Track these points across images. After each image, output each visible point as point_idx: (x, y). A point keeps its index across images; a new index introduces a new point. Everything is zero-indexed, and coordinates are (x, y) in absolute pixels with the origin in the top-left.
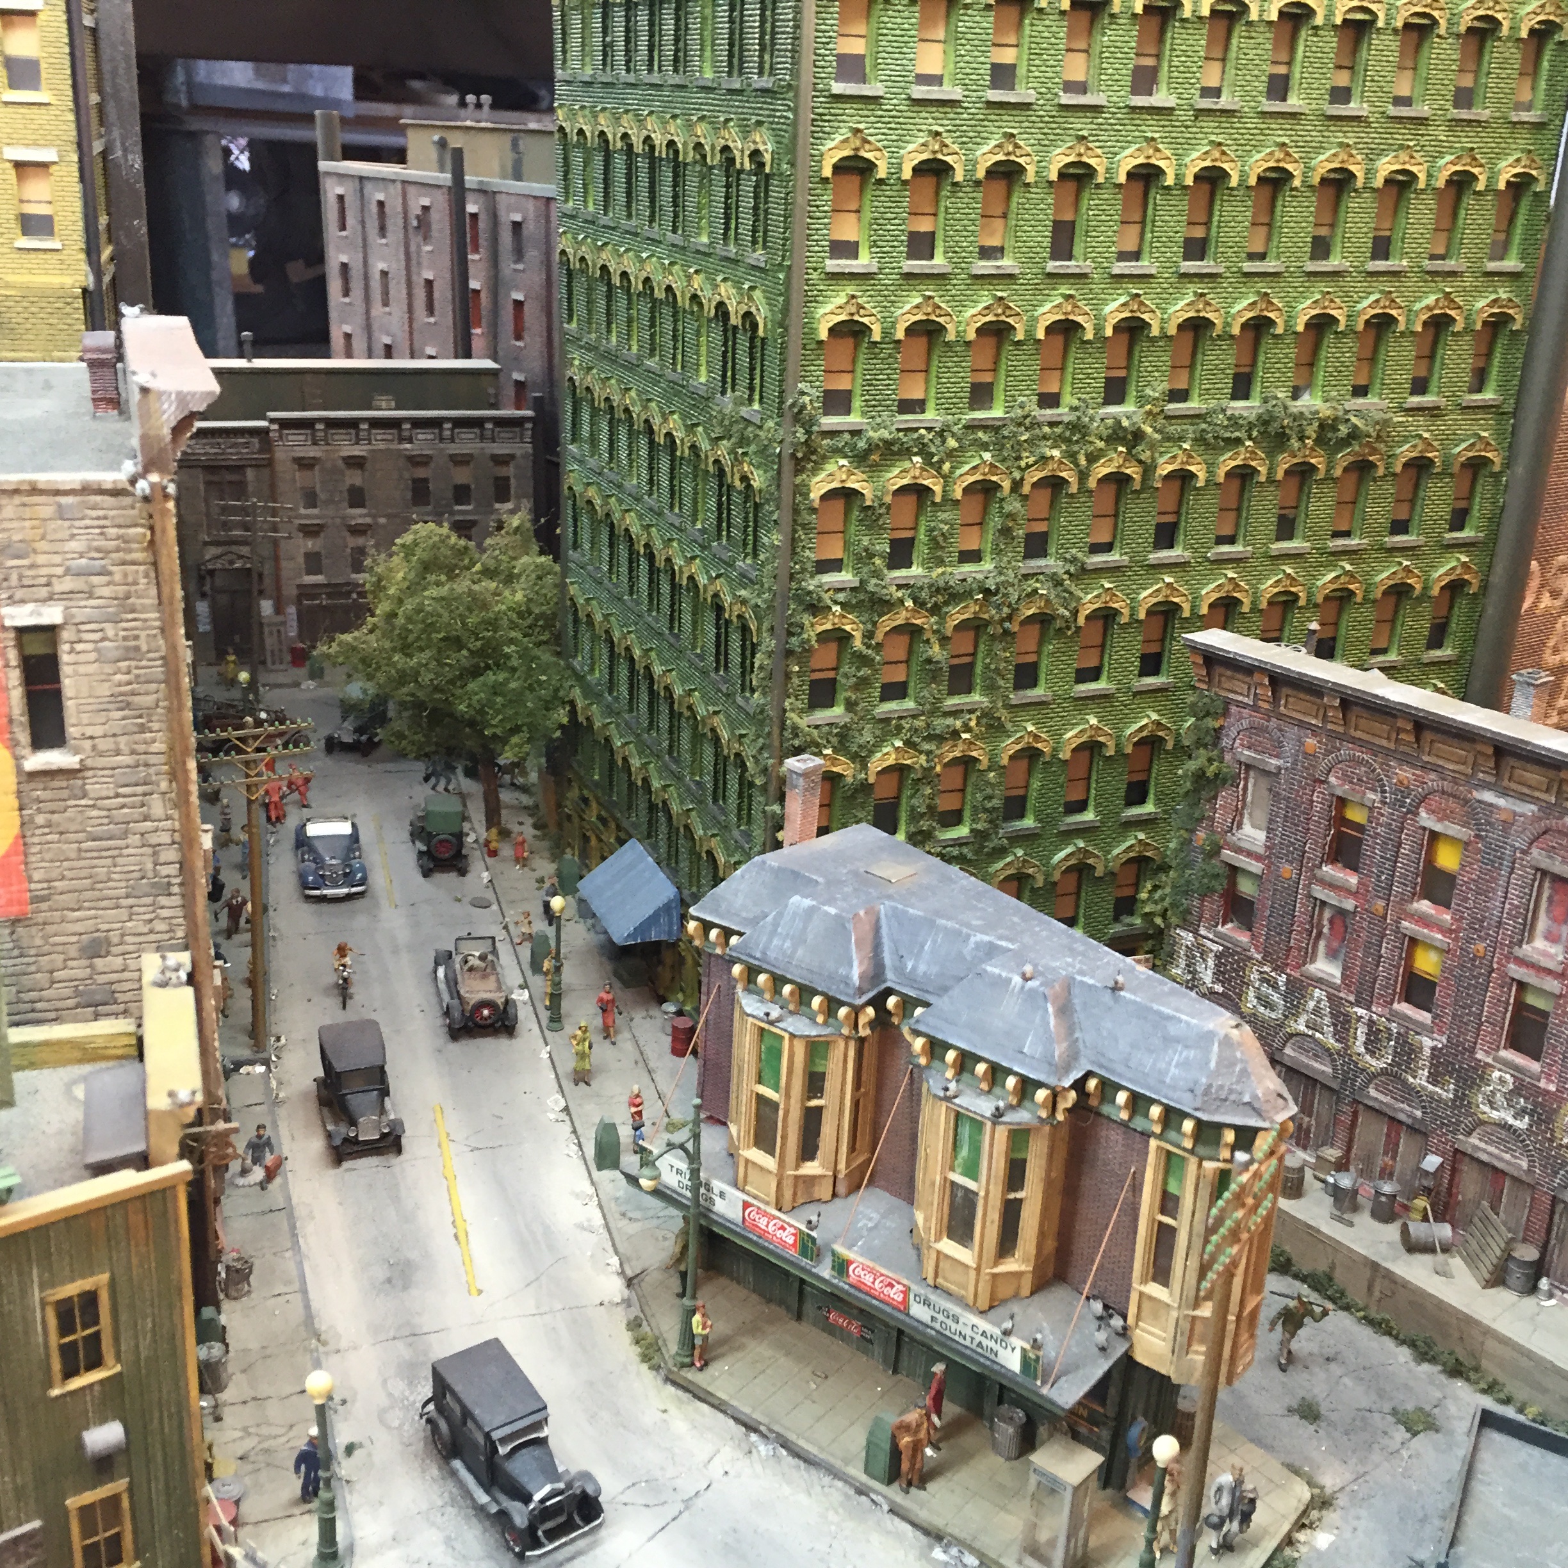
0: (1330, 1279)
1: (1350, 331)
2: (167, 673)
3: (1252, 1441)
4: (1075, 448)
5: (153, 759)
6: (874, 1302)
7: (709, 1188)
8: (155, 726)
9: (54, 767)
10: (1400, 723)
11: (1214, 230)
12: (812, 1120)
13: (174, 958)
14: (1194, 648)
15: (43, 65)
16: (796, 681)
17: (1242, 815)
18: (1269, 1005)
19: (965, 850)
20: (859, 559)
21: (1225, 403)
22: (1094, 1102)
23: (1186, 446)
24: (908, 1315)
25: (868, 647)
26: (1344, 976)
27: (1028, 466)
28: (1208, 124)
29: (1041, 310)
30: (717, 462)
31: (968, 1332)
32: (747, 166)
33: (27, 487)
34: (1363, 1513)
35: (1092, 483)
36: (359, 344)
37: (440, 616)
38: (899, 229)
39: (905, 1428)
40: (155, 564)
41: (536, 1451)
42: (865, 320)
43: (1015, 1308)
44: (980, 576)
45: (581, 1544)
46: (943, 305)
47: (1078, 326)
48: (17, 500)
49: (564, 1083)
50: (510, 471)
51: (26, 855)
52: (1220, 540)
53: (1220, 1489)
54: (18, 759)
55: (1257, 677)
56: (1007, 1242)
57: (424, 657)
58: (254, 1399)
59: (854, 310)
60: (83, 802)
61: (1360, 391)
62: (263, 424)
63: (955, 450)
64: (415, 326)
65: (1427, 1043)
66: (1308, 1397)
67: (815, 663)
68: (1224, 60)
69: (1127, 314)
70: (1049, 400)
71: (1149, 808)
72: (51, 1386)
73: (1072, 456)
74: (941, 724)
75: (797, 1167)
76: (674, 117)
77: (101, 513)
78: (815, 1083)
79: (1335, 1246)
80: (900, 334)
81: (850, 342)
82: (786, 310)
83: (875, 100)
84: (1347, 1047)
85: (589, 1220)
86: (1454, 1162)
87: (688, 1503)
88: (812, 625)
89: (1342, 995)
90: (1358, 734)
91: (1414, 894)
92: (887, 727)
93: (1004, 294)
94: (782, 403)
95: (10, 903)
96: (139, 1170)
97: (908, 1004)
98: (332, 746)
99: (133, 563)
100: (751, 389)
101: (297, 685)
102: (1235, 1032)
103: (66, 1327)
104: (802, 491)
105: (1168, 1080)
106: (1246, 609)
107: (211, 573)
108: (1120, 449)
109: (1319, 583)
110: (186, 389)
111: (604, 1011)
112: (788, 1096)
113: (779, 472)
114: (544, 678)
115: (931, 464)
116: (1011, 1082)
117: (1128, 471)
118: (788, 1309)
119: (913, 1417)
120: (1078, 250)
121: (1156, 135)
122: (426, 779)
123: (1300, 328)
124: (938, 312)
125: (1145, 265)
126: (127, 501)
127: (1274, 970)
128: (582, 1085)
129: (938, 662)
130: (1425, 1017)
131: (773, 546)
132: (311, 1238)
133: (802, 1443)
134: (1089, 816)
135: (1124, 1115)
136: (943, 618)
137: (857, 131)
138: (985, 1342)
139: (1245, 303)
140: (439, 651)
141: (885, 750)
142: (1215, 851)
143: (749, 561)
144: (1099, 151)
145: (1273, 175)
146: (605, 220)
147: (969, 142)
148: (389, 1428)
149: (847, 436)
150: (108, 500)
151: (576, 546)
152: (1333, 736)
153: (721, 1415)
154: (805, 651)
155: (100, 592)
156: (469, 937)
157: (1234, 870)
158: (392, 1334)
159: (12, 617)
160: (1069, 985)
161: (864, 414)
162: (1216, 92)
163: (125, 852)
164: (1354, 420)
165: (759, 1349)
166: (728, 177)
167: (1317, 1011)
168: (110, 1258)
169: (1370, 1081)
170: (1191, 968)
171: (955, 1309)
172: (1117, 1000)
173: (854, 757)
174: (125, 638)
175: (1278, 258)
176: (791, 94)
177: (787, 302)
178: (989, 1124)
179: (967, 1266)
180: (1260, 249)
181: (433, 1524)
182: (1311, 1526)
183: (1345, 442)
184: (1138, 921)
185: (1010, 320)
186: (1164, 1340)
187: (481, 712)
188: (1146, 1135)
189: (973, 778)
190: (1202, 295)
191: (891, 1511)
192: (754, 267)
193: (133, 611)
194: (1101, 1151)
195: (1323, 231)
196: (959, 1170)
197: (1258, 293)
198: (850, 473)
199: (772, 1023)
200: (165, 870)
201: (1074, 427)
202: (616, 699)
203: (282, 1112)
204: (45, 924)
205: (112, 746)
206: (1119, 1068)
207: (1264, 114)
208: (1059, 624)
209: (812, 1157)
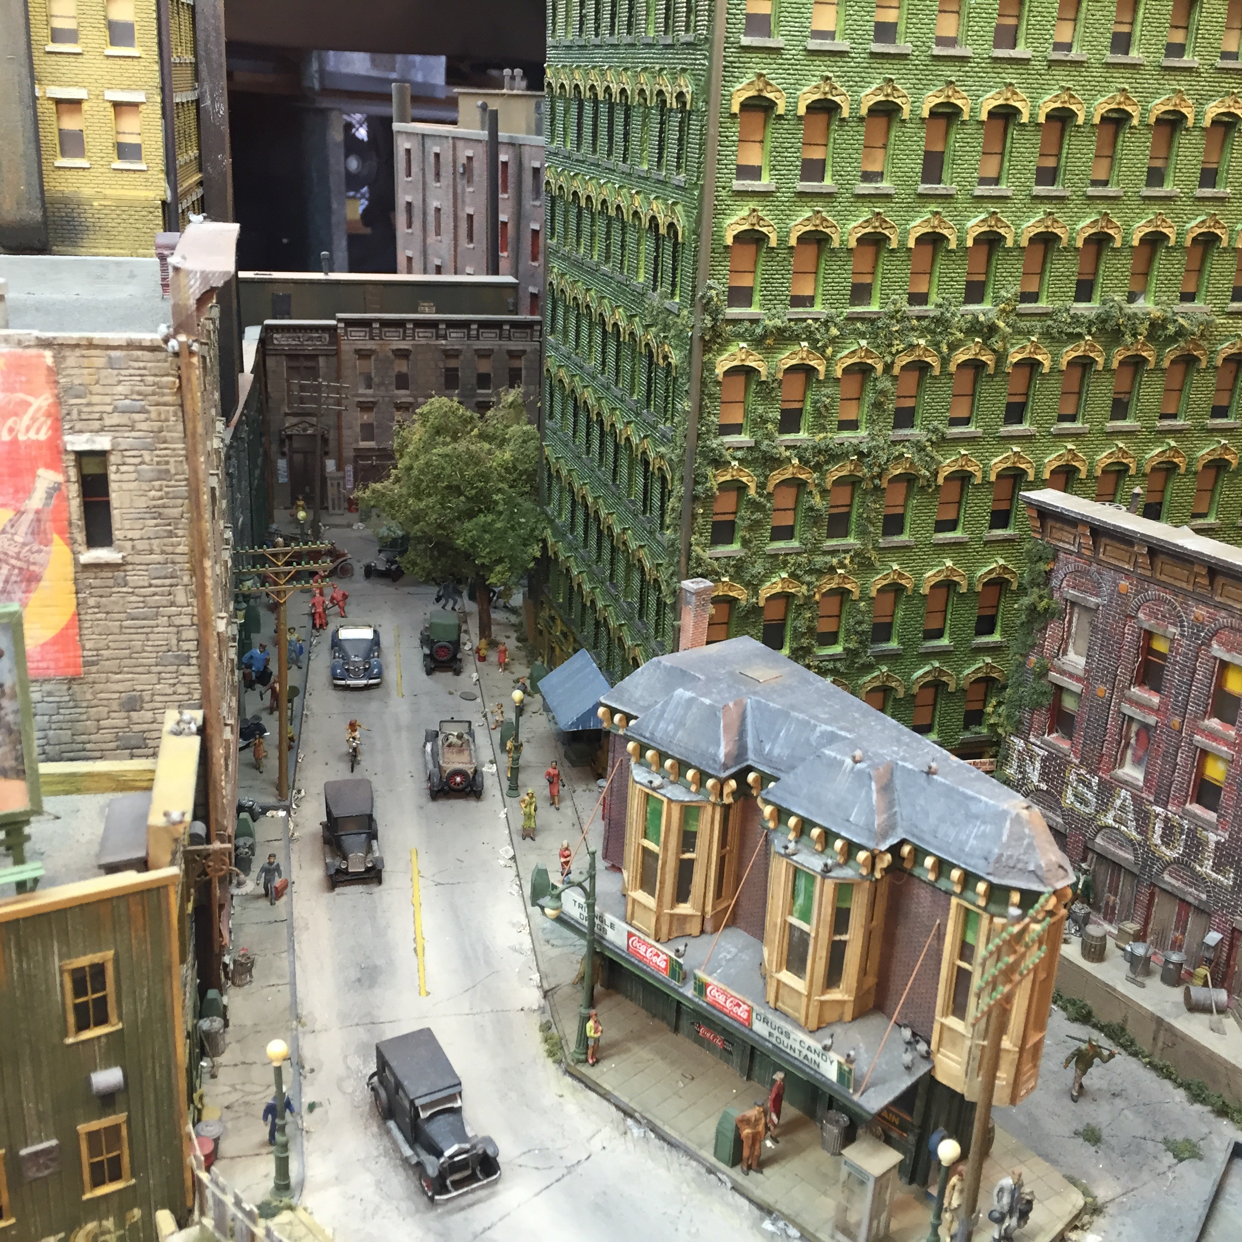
0: (1123, 1029)
1: (1179, 246)
2: (189, 491)
3: (1039, 1155)
4: (939, 338)
5: (178, 558)
6: (726, 1018)
7: (602, 920)
8: (180, 532)
9: (102, 561)
10: (1196, 569)
11: (1063, 160)
12: (685, 870)
13: (188, 714)
14: (1030, 504)
15: (136, 27)
16: (700, 520)
17: (1067, 644)
18: (1084, 802)
19: (838, 665)
20: (755, 423)
21: (1069, 304)
22: (907, 865)
23: (1034, 339)
24: (751, 1030)
25: (761, 496)
26: (1146, 780)
27: (898, 352)
28: (1058, 72)
29: (913, 224)
30: (647, 345)
31: (797, 1046)
32: (674, 105)
33: (84, 342)
34: (1129, 1221)
35: (952, 368)
36: (417, 264)
37: (443, 469)
38: (794, 158)
39: (746, 1121)
40: (182, 405)
41: (450, 1118)
42: (764, 230)
43: (838, 1030)
44: (855, 441)
45: (481, 1193)
46: (829, 218)
47: (944, 238)
48: (78, 352)
49: (515, 837)
50: (522, 363)
51: (80, 628)
52: (1062, 418)
53: (1001, 1190)
54: (75, 553)
55: (1080, 529)
56: (833, 976)
57: (431, 501)
58: (244, 1063)
59: (755, 221)
60: (125, 589)
61: (1188, 297)
62: (333, 322)
63: (837, 337)
64: (459, 249)
65: (1212, 838)
66: (1093, 1123)
67: (718, 508)
68: (1075, 20)
69: (986, 229)
70: (918, 299)
71: (996, 637)
72: (66, 1035)
73: (937, 345)
74: (820, 561)
75: (672, 908)
76: (626, 69)
77: (141, 364)
78: (688, 840)
79: (1126, 1002)
80: (793, 242)
81: (753, 248)
82: (699, 221)
83: (777, 51)
84: (1147, 839)
85: (521, 944)
86: (1232, 939)
87: (570, 1169)
88: (715, 476)
89: (1144, 795)
90: (1163, 578)
91: (1205, 713)
92: (776, 562)
93: (881, 210)
94: (694, 296)
95: (67, 666)
96: (139, 871)
97: (765, 779)
98: (370, 572)
99: (165, 404)
100: (674, 285)
101: (350, 526)
102: (1025, 812)
103: (79, 989)
104: (709, 367)
105: (967, 849)
106: (1083, 475)
107: (290, 437)
108: (977, 339)
109: (1147, 456)
110: (208, 269)
111: (551, 783)
112: (666, 849)
113: (690, 351)
114: (523, 520)
115: (817, 349)
116: (839, 844)
117: (983, 358)
118: (669, 1024)
119: (753, 1113)
120: (945, 176)
121: (1014, 81)
122: (438, 600)
123: (1136, 243)
124: (825, 224)
125: (1003, 189)
126: (162, 355)
127: (1089, 772)
128: (528, 840)
129: (818, 510)
130: (1212, 816)
131: (685, 412)
132: (305, 943)
133: (667, 1129)
134: (945, 642)
135: (931, 877)
136: (823, 474)
137: (760, 76)
138: (810, 1055)
139: (1088, 221)
140: (443, 497)
141: (774, 580)
142: (1043, 673)
143: (668, 424)
144: (965, 94)
145: (1115, 115)
146: (577, 156)
147: (856, 85)
148: (344, 1093)
149: (747, 324)
150: (147, 355)
151: (551, 416)
152: (1142, 579)
153: (605, 1103)
154: (708, 497)
155: (139, 426)
156: (452, 720)
157: (1060, 690)
158: (356, 1021)
159: (73, 443)
160: (892, 770)
161: (762, 306)
162: (1068, 47)
163: (156, 630)
164: (1181, 320)
165: (641, 1053)
166: (662, 116)
167: (1122, 808)
168: (115, 940)
169: (1164, 869)
170: (1021, 769)
171: (788, 1027)
172: (930, 782)
173: (748, 585)
174: (158, 463)
175: (1118, 184)
176: (707, 46)
177: (700, 215)
178: (819, 878)
179: (799, 994)
180: (1102, 177)
181: (368, 1170)
182: (1082, 1228)
183: (1172, 339)
184: (985, 731)
185: (886, 232)
186: (959, 1063)
187: (473, 545)
188: (949, 894)
189: (847, 607)
190: (1050, 214)
191: (733, 1188)
192: (678, 187)
193: (165, 442)
194: (914, 906)
195: (1158, 163)
196: (796, 914)
197: (1099, 213)
198: (749, 354)
199: (654, 789)
200: (185, 646)
201: (938, 321)
202: (575, 538)
203: (295, 847)
204: (94, 683)
205: (147, 547)
206: (928, 837)
207: (1108, 65)
208: (922, 482)
209: (685, 900)
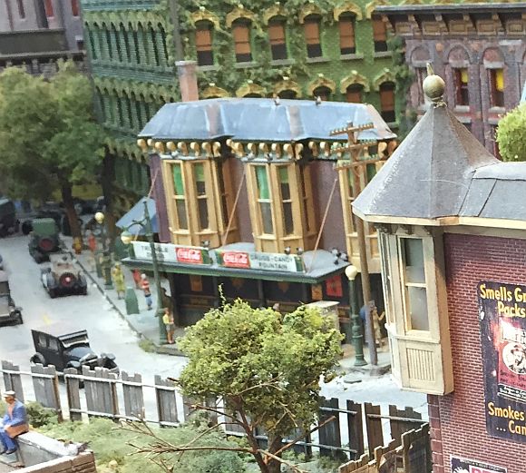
22: (314, 154)
24: (250, 268)
25: (224, 29)
31: (274, 263)
56: (288, 227)
67: (200, 42)
75: (200, 232)
78: (200, 187)
90: (454, 33)
92: (243, 73)
112: (188, 196)
116: (274, 146)
129: (263, 38)
135: (326, 154)
136: (261, 15)
138: (281, 264)
152: (445, 38)
171: (267, 254)
172: (318, 108)
173: (228, 89)
178: (267, 165)
179: (272, 241)
188: (337, 160)
194: (323, 178)
196: (262, 196)
199: (174, 158)
206: (320, 133)
208: (325, 19)
209: (206, 227)
